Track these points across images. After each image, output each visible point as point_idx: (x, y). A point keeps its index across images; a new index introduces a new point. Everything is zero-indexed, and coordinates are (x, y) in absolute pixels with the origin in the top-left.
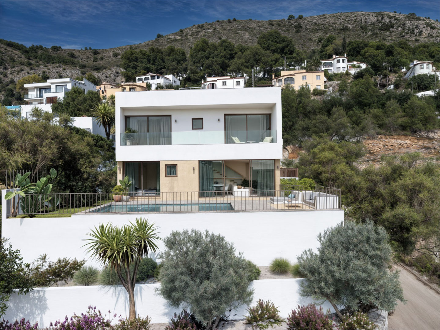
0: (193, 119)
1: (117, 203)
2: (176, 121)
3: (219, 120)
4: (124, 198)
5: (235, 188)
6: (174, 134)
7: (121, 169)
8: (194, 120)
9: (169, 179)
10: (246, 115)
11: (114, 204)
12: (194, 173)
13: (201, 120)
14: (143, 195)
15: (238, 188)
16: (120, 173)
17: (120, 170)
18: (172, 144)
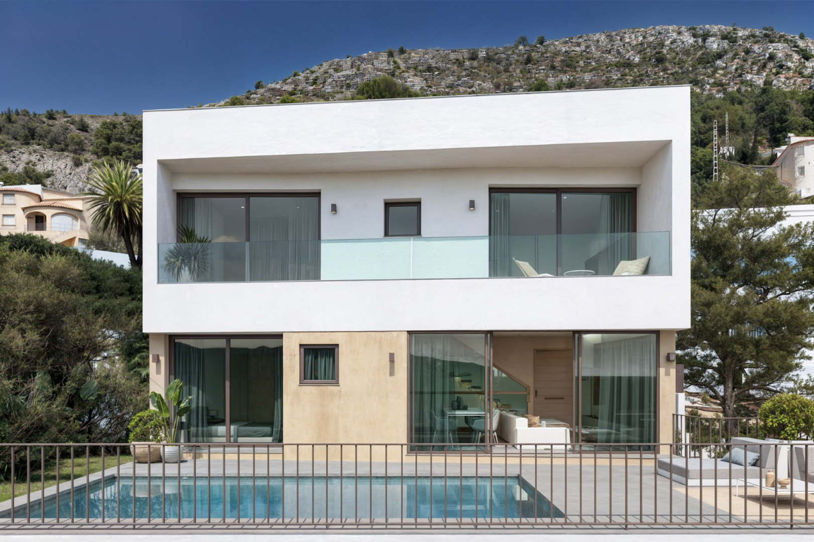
0: (388, 205)
1: (142, 470)
2: (334, 208)
3: (472, 204)
4: (169, 450)
5: (520, 424)
6: (328, 252)
7: (162, 359)
8: (391, 209)
9: (311, 391)
10: (558, 191)
11: (130, 472)
12: (392, 373)
13: (415, 208)
14: (232, 442)
15: (530, 425)
16: (158, 372)
17: (158, 361)
18: (322, 279)
